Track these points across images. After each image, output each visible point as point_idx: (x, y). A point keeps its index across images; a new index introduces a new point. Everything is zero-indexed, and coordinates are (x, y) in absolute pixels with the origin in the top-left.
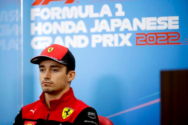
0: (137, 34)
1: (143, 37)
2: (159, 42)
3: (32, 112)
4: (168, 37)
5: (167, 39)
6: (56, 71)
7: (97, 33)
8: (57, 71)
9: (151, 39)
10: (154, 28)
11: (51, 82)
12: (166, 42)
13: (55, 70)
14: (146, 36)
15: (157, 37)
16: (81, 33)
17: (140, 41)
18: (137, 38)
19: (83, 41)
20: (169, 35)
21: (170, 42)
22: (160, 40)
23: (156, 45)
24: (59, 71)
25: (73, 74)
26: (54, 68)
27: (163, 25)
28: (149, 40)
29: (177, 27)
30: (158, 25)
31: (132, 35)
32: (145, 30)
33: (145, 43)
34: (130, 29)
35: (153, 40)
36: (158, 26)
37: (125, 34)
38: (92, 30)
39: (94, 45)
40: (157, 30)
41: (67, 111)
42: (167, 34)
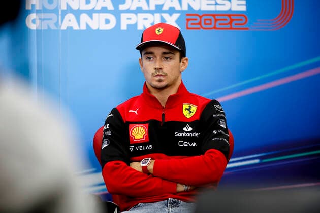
0: (188, 15)
1: (196, 20)
2: (218, 26)
3: (134, 112)
4: (232, 20)
5: (230, 23)
6: (169, 59)
7: (128, 11)
8: (171, 59)
9: (208, 22)
10: (212, 8)
11: (164, 73)
12: (228, 26)
13: (167, 58)
14: (201, 17)
15: (216, 20)
16: (104, 10)
17: (192, 24)
18: (188, 20)
19: (107, 21)
20: (233, 18)
21: (234, 26)
22: (220, 24)
23: (214, 30)
24: (173, 59)
25: (185, 62)
26: (167, 55)
27: (224, 4)
28: (205, 24)
29: (244, 8)
30: (217, 4)
31: (180, 16)
32: (199, 10)
33: (198, 26)
34: (178, 8)
35: (211, 24)
36: (218, 6)
37: (171, 15)
38: (122, 7)
39: (124, 27)
40: (216, 11)
41: (188, 108)
42: (229, 16)
